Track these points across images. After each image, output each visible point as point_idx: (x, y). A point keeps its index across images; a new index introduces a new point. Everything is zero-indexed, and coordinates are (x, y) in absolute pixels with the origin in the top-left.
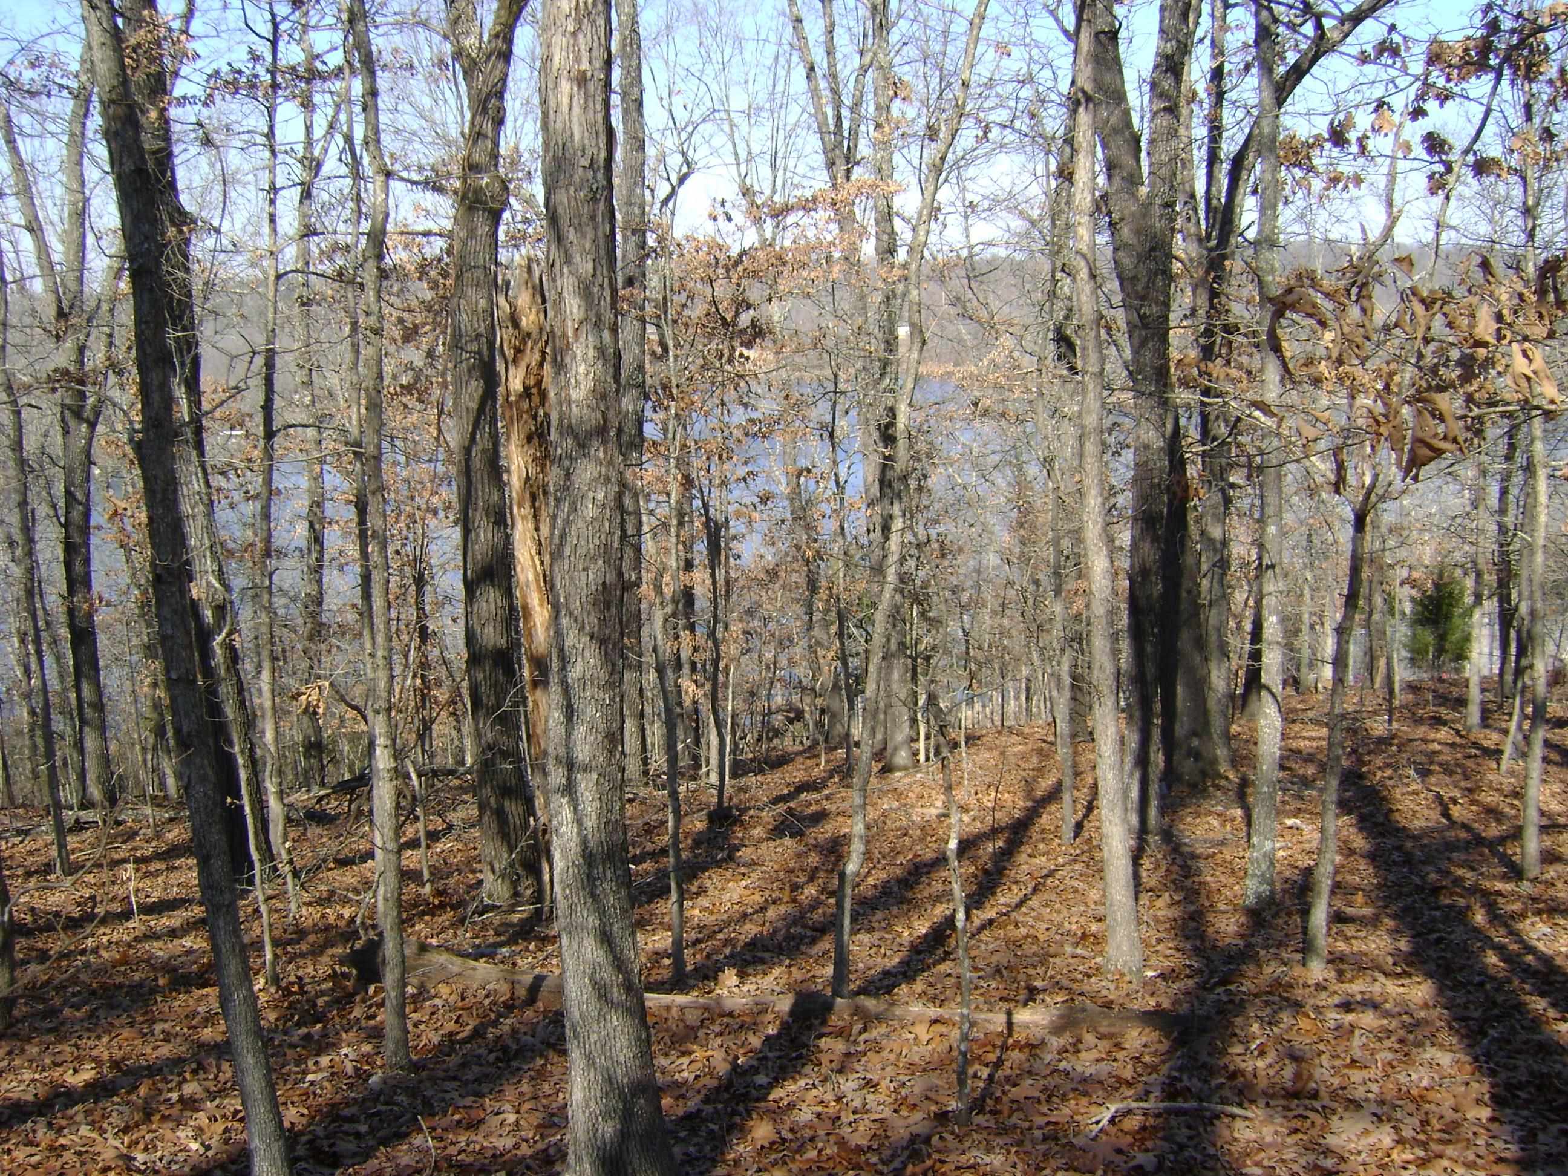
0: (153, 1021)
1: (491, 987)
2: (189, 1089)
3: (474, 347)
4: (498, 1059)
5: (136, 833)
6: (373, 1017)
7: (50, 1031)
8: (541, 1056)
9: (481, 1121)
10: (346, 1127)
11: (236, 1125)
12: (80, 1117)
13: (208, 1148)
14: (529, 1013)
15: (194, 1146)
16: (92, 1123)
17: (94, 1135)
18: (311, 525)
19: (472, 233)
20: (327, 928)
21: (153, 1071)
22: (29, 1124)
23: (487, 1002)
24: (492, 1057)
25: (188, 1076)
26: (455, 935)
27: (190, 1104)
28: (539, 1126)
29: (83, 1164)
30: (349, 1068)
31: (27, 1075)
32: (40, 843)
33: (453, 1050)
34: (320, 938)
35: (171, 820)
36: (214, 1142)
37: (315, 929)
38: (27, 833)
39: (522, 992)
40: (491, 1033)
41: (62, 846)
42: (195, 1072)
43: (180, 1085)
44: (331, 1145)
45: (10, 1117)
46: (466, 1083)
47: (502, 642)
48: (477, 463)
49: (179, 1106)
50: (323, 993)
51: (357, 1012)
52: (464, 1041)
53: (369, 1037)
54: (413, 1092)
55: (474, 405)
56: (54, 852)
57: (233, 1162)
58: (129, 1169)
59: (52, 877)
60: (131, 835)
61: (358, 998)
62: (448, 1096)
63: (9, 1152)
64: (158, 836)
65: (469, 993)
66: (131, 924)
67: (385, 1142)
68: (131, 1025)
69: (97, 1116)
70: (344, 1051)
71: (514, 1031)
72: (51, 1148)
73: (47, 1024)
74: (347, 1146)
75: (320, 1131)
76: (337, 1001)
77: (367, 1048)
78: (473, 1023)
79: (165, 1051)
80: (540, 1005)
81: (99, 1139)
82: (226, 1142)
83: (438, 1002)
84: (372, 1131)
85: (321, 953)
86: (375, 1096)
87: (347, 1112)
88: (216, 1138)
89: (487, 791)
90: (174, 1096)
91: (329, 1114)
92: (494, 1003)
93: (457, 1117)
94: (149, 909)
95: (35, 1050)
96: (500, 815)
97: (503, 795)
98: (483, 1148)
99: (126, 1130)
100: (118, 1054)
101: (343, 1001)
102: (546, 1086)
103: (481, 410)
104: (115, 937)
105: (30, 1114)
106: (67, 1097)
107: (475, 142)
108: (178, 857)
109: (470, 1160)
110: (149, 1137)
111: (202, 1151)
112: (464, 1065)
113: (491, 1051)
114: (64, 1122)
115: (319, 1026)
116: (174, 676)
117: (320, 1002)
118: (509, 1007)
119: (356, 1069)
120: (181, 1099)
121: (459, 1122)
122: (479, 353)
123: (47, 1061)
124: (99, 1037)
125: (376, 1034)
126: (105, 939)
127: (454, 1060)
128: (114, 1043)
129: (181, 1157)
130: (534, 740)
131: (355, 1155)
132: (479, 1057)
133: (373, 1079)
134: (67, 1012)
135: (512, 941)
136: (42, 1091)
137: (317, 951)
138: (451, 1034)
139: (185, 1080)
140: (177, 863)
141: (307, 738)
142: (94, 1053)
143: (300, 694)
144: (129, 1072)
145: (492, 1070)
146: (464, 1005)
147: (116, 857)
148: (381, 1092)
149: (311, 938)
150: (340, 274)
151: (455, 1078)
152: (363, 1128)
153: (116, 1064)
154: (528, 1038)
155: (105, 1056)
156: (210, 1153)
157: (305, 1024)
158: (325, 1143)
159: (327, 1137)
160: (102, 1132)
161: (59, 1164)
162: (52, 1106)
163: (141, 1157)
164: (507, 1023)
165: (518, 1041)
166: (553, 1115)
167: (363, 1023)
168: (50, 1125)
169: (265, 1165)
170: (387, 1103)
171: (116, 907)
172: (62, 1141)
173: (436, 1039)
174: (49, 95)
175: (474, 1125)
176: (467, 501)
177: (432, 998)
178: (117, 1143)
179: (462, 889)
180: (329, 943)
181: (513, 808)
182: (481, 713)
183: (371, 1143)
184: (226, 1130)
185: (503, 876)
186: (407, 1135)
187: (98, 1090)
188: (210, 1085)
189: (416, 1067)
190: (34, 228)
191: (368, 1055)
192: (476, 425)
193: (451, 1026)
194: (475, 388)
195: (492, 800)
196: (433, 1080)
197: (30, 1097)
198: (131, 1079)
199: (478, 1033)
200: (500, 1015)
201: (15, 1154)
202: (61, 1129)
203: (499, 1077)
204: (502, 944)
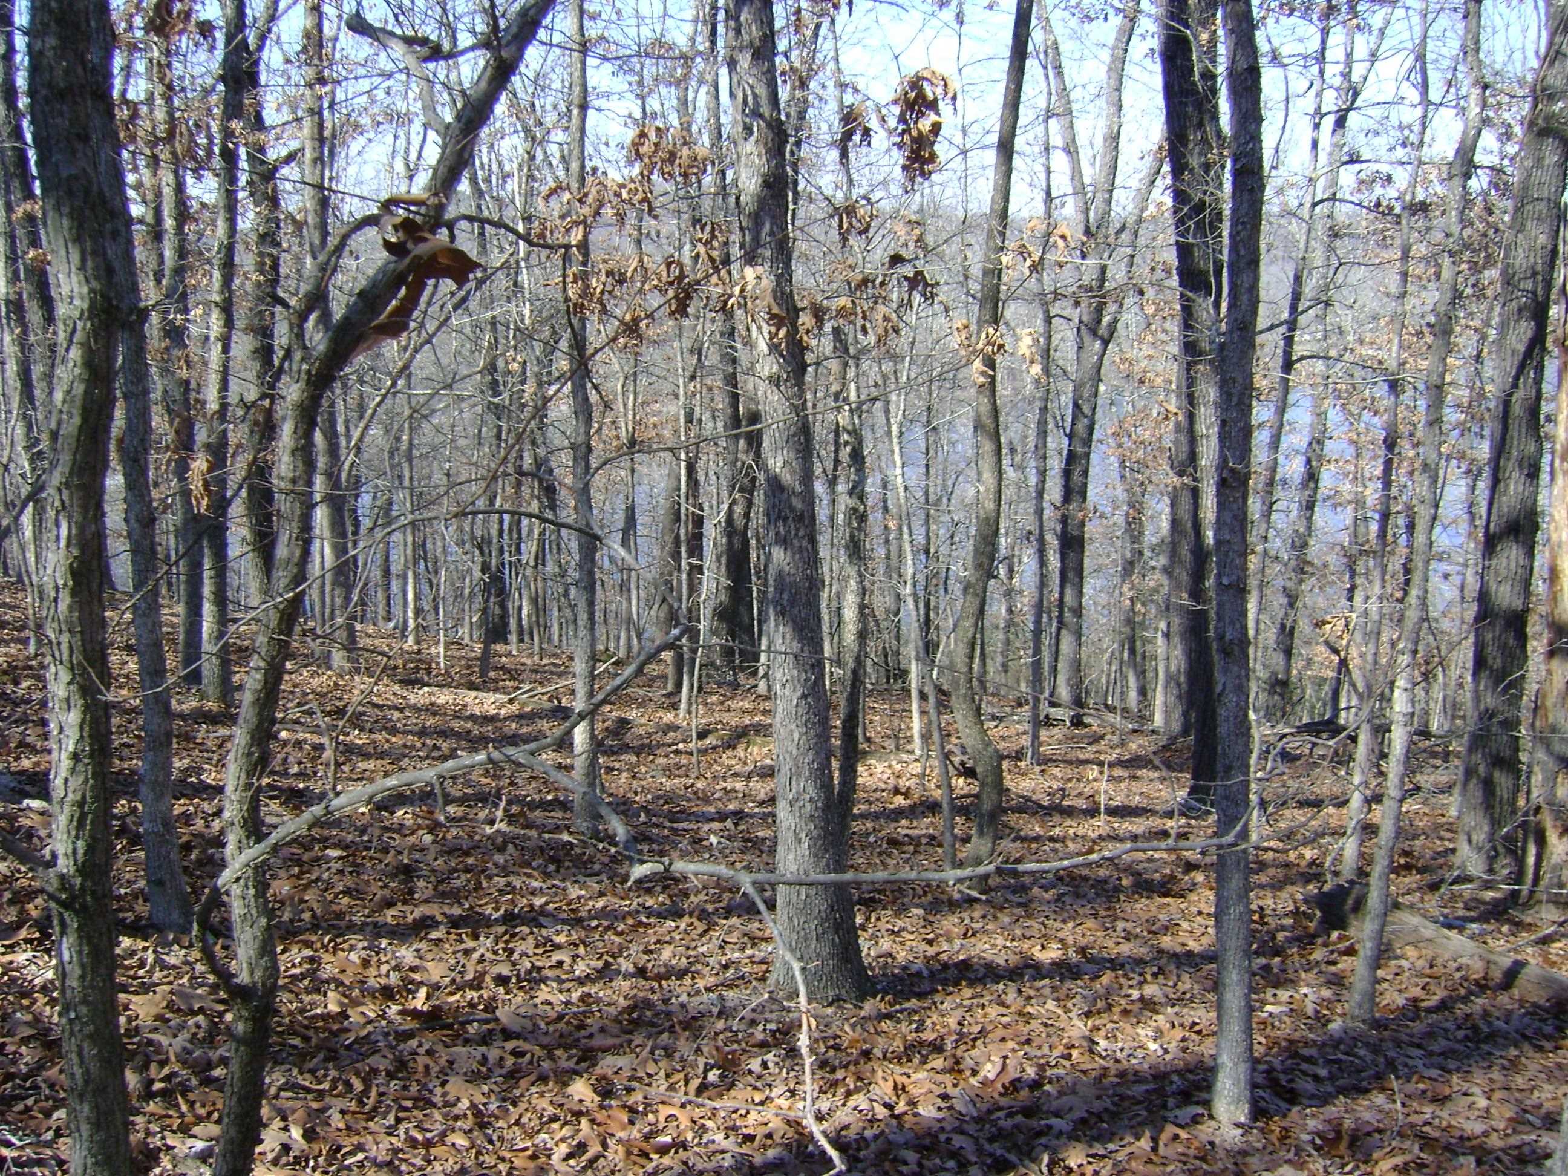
0: (1116, 919)
1: (1463, 961)
2: (1150, 990)
3: (1528, 285)
4: (1466, 1037)
5: (1102, 737)
6: (1334, 963)
7: (1020, 905)
8: (1516, 1046)
9: (1447, 1098)
10: (1304, 1066)
11: (1194, 1036)
12: (1047, 991)
13: (1166, 1051)
14: (1503, 999)
15: (1153, 1046)
16: (1057, 1000)
17: (1060, 1011)
18: (1309, 461)
19: (1539, 162)
20: (1287, 865)
21: (1115, 964)
22: (1001, 986)
23: (1458, 975)
24: (1460, 1034)
25: (1149, 977)
26: (1422, 900)
27: (1149, 1005)
28: (1510, 1119)
29: (1049, 1036)
30: (1310, 1009)
31: (1000, 941)
32: (1012, 731)
33: (1419, 1017)
34: (1280, 873)
35: (1135, 731)
36: (1172, 1047)
37: (1275, 864)
38: (1001, 719)
39: (1497, 975)
40: (1461, 1009)
41: (1036, 737)
42: (1155, 975)
43: (1141, 984)
44: (1291, 1081)
45: (985, 976)
46: (1431, 1054)
47: (1518, 604)
48: (1517, 410)
49: (1139, 1005)
50: (1283, 928)
51: (1318, 954)
52: (1429, 1010)
53: (1330, 982)
54: (1376, 1049)
55: (1522, 349)
56: (1026, 741)
57: (1190, 1071)
58: (1091, 1051)
59: (1022, 764)
60: (1096, 739)
61: (1320, 941)
62: (1411, 1062)
63: (983, 1006)
64: (1123, 744)
65: (1439, 961)
66: (1096, 822)
67: (1344, 1091)
68: (1095, 916)
69: (1062, 993)
70: (1305, 990)
71: (1486, 1014)
72: (1020, 1013)
73: (1016, 899)
74: (1305, 1085)
75: (1277, 1063)
76: (1298, 939)
77: (1326, 993)
78: (1439, 994)
79: (1126, 949)
80: (1516, 992)
81: (1064, 1016)
82: (1184, 1050)
83: (1404, 963)
84: (1332, 1078)
85: (1281, 889)
86: (1336, 1043)
87: (1306, 1052)
88: (1174, 1044)
89: (1477, 758)
90: (1135, 994)
91: (1286, 1049)
92: (1465, 979)
93: (1421, 1086)
94: (1113, 812)
95: (1007, 920)
96: (1488, 785)
97: (1494, 765)
98: (1450, 1126)
99: (1088, 1015)
100: (1083, 942)
101: (1306, 940)
102: (1519, 1080)
103: (1528, 353)
104: (1081, 832)
105: (1002, 977)
106: (1037, 971)
107: (1552, 63)
108: (1140, 767)
109: (1436, 1134)
110: (1110, 1026)
111: (1160, 1052)
112: (1430, 1035)
113: (1459, 1028)
114: (1032, 993)
115: (1277, 959)
116: (1225, 581)
117: (1281, 936)
118: (1482, 986)
119: (1317, 1012)
120: (1142, 999)
121: (1424, 1092)
122: (1534, 293)
123: (1018, 932)
124: (1064, 921)
125: (1337, 982)
126: (1071, 831)
127: (1417, 1027)
128: (1079, 930)
129: (1140, 1053)
130: (1541, 712)
131: (1312, 1096)
132: (1446, 1030)
133: (1332, 1026)
134: (1036, 891)
135: (1483, 918)
136: (1014, 960)
137: (1276, 886)
138: (1415, 1000)
139: (1145, 981)
140: (1139, 773)
141: (1274, 674)
142: (1060, 935)
143: (1324, 623)
144: (1092, 960)
145: (1460, 1047)
146: (1431, 975)
147: (1082, 757)
148: (1340, 1041)
149: (1271, 871)
150: (1378, 204)
151: (1419, 1046)
152: (1323, 1072)
153: (1082, 951)
154: (1500, 1024)
155: (1070, 940)
156: (1168, 1057)
157: (1264, 955)
158: (1282, 1076)
159: (1285, 1072)
160: (1067, 1011)
161: (1026, 1030)
162: (1022, 975)
163: (1103, 1044)
164: (1480, 1003)
165: (1489, 1024)
166: (1525, 1111)
167: (1324, 967)
168: (1020, 991)
169: (1228, 1083)
170: (1346, 1054)
171: (1082, 804)
172: (1029, 1009)
173: (1401, 1001)
174: (1106, 19)
175: (1440, 1100)
176: (1500, 450)
177: (1397, 958)
178: (1081, 1024)
179: (1429, 854)
180: (1287, 881)
181: (1502, 780)
182: (1484, 675)
183: (1330, 1089)
184: (1184, 1040)
185: (1480, 849)
186: (1366, 1091)
187: (1064, 970)
188: (1170, 991)
189: (1378, 1024)
190: (1071, 149)
191: (1329, 1001)
192: (1521, 368)
193: (1416, 992)
194: (1525, 330)
195: (1482, 769)
196: (1398, 1044)
197: (1002, 963)
198: (1095, 968)
199: (1444, 1006)
200: (1472, 993)
201: (988, 1010)
202: (1030, 998)
203: (1468, 1057)
204: (1473, 920)
